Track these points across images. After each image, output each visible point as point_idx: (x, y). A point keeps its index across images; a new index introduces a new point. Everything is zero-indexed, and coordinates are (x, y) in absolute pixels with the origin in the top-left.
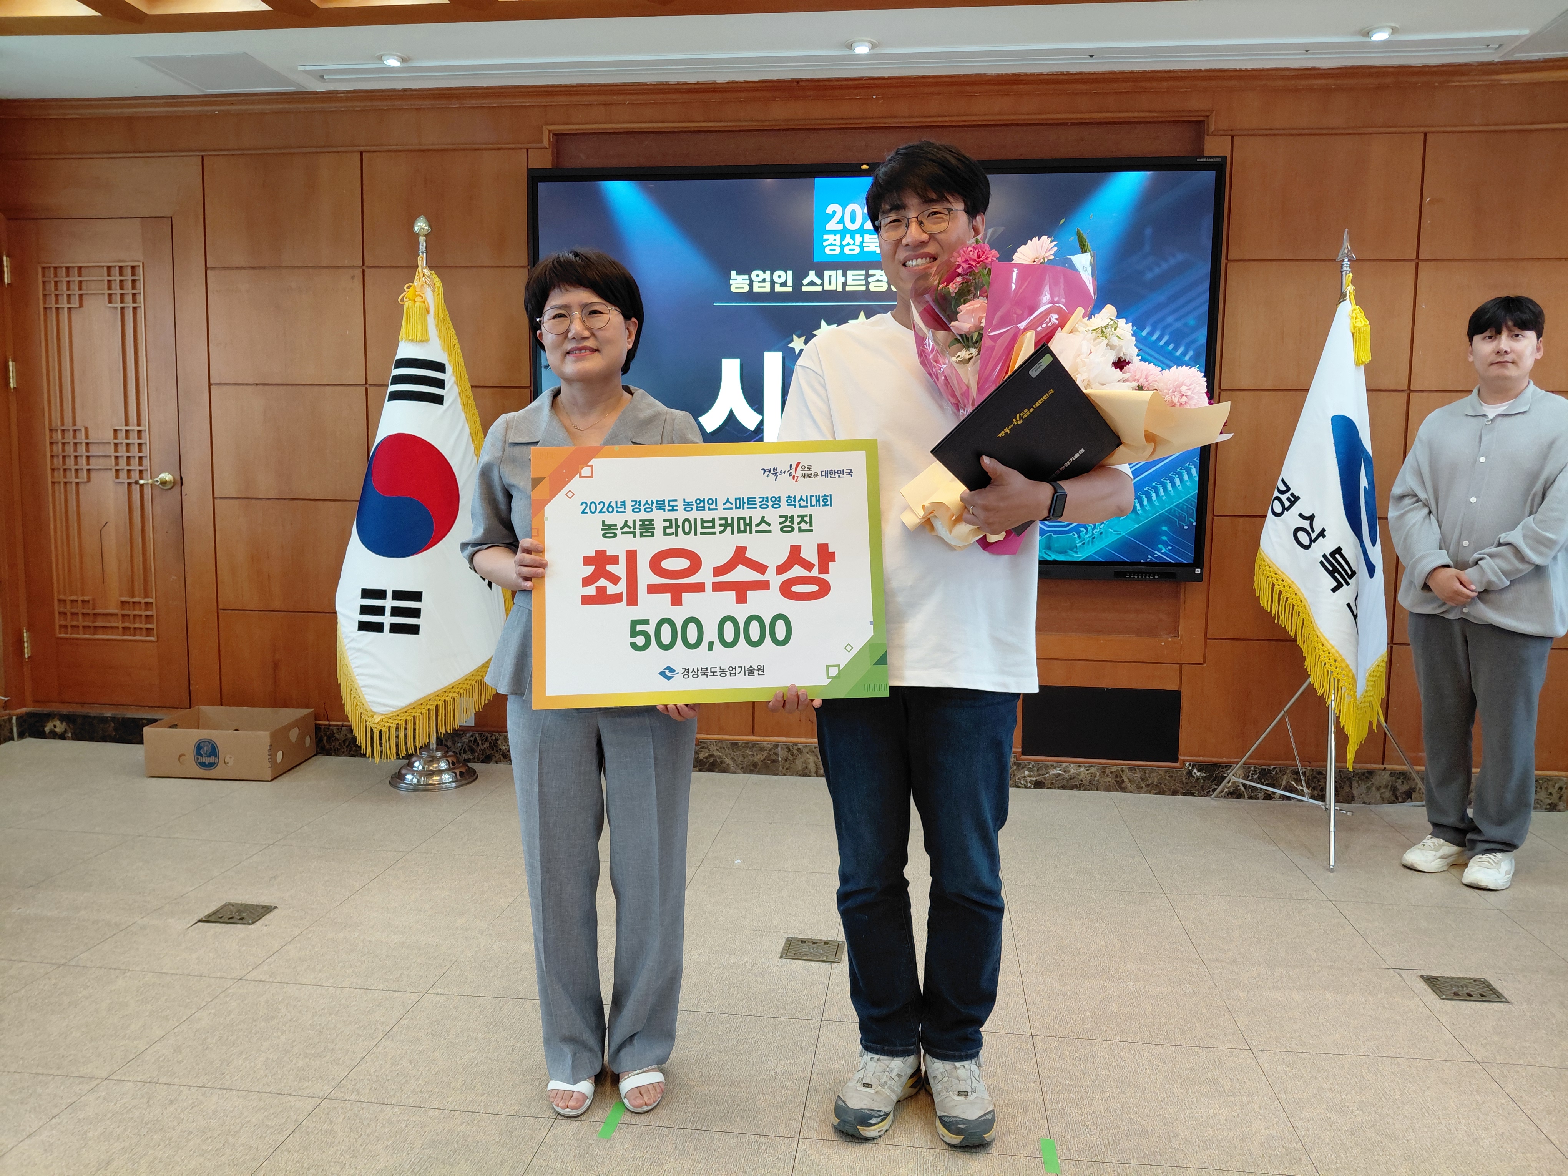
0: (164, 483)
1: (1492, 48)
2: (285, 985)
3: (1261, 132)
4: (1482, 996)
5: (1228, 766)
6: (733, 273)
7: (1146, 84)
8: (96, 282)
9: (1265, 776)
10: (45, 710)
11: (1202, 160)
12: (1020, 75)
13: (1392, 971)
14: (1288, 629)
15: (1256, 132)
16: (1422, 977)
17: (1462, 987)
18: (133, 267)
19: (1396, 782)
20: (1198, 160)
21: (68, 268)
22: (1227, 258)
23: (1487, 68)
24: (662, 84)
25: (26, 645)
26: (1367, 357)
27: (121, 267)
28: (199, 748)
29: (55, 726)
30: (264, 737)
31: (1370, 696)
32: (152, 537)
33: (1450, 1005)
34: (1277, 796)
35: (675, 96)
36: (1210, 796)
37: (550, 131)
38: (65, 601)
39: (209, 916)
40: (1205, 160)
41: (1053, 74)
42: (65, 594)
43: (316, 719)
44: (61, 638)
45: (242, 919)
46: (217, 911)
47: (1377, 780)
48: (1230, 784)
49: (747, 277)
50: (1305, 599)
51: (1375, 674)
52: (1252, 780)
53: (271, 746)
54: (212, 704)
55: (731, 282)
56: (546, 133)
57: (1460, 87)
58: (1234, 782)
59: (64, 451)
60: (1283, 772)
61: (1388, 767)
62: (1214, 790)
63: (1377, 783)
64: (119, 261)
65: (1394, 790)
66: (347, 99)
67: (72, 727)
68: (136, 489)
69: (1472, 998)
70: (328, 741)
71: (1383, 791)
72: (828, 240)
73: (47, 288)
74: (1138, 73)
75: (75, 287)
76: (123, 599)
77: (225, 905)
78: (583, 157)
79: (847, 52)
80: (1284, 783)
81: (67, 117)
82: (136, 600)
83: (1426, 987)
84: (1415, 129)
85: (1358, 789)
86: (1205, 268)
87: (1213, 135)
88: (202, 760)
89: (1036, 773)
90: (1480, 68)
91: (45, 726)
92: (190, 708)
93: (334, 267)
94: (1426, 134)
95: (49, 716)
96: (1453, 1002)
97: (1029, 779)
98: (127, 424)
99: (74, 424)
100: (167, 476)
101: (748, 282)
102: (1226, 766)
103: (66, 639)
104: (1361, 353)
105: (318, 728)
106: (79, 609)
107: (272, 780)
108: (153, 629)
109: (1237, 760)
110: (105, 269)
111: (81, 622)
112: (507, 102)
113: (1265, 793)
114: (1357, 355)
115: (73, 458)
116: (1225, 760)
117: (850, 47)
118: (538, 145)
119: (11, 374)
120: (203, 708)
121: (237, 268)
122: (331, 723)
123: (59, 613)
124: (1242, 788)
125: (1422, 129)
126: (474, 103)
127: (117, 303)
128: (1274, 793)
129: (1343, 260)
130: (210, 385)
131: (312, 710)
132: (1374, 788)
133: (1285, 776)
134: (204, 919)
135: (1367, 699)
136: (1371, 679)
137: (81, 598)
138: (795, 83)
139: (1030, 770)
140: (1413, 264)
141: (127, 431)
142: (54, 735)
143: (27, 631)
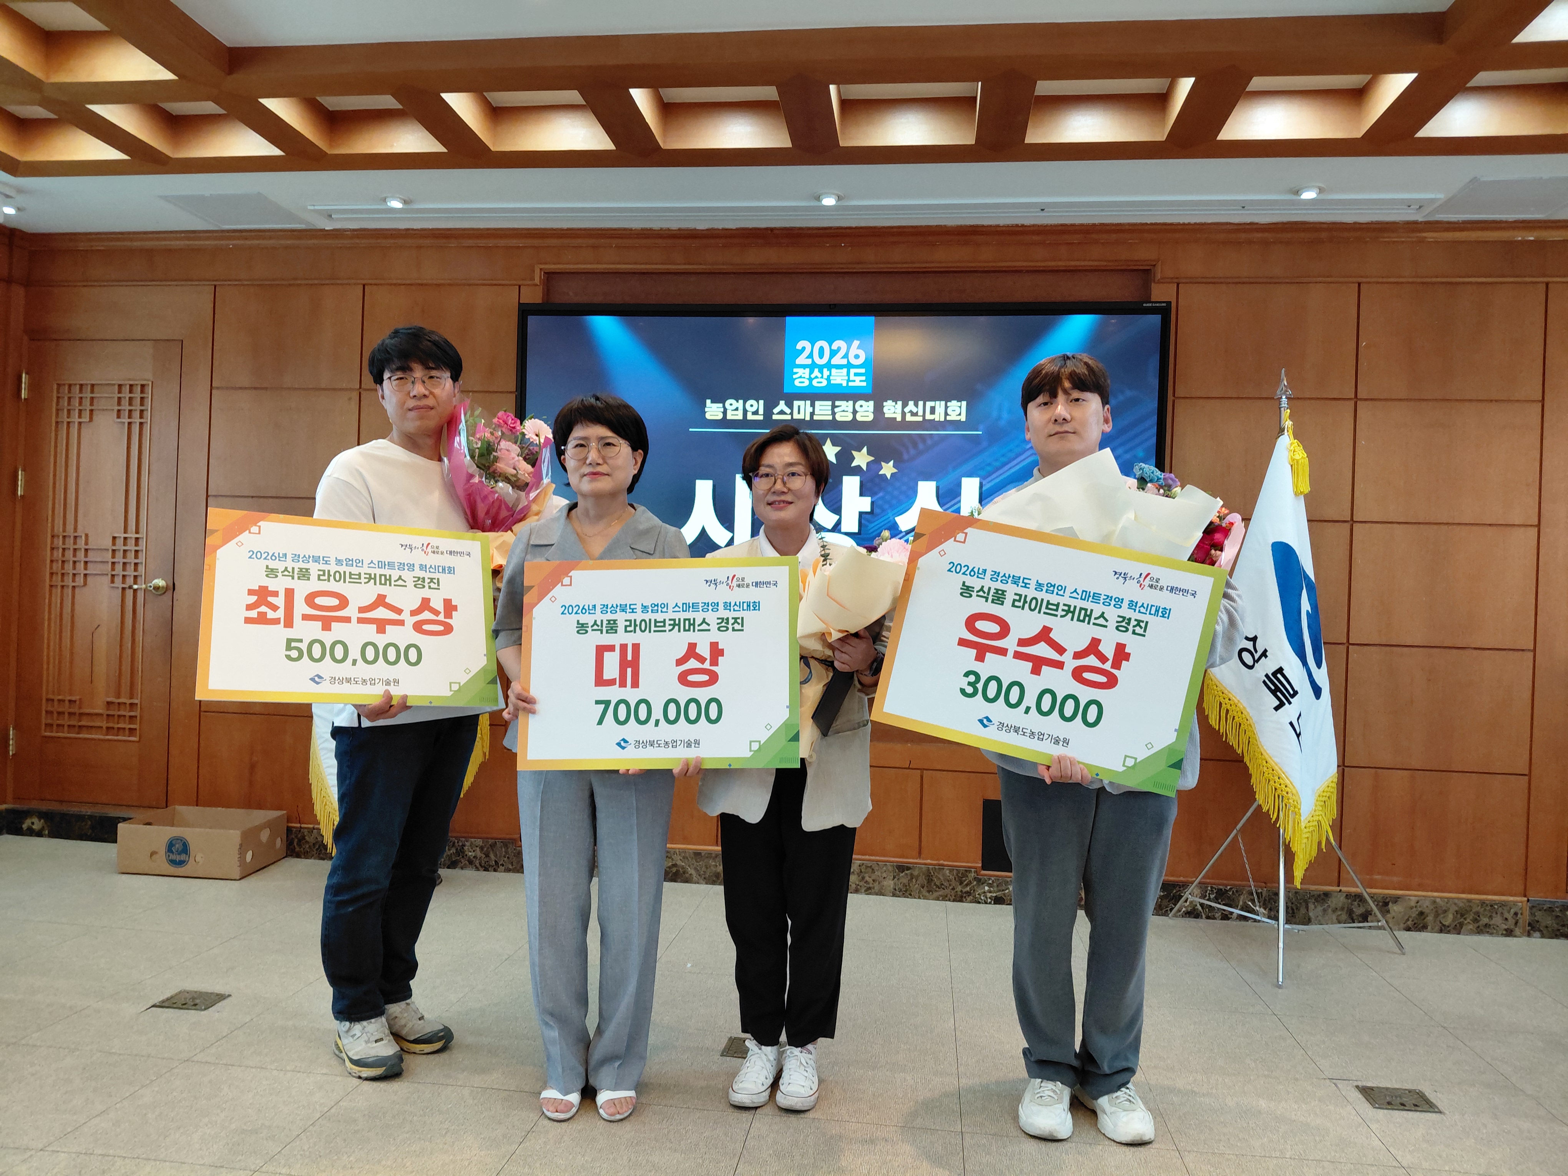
0: (157, 588)
1: (1412, 209)
2: (230, 1067)
3: (1204, 280)
4: (1416, 1106)
5: (1185, 885)
6: (708, 401)
7: (1094, 236)
8: (107, 400)
9: (1221, 895)
10: (24, 807)
11: (1148, 305)
12: (977, 226)
13: (1328, 1081)
14: (1235, 746)
15: (1200, 280)
16: (1357, 1087)
17: (1396, 1097)
18: (143, 386)
19: (1352, 905)
20: (1144, 305)
21: (81, 385)
22: (1174, 396)
23: (1412, 226)
24: (647, 229)
25: (11, 742)
26: (1306, 489)
27: (131, 386)
28: (170, 846)
29: (33, 823)
30: (235, 836)
31: (1319, 815)
32: (141, 639)
33: (1382, 1114)
34: (1235, 916)
35: (660, 241)
36: (1168, 916)
37: (541, 269)
38: (53, 700)
39: (163, 1001)
40: (1150, 305)
41: (1008, 226)
42: (53, 693)
43: (288, 821)
44: (46, 737)
45: (195, 1005)
46: (172, 997)
47: (1334, 902)
48: (1188, 903)
49: (721, 405)
50: (1251, 718)
51: (1325, 794)
52: (1209, 900)
53: (241, 845)
54: (188, 804)
55: (706, 409)
56: (537, 272)
57: (1388, 242)
58: (1191, 902)
59: (63, 555)
60: (1239, 892)
61: (1344, 889)
62: (1171, 910)
63: (1333, 906)
64: (130, 380)
65: (1350, 913)
66: (352, 237)
67: (49, 824)
68: (129, 594)
69: (1406, 1108)
70: (299, 844)
71: (1339, 913)
72: (797, 373)
73: (61, 403)
74: (1088, 225)
75: (87, 403)
76: (109, 699)
77: (180, 992)
78: (571, 293)
79: (814, 203)
80: (1241, 903)
81: (93, 248)
82: (120, 700)
83: (1360, 1096)
84: (1351, 280)
85: (1314, 911)
86: (1153, 405)
87: (1159, 282)
88: (173, 857)
89: (995, 889)
90: (1407, 226)
91: (23, 823)
92: (167, 807)
93: (334, 389)
94: (1359, 284)
95: (27, 814)
96: (1386, 1111)
97: (989, 895)
98: (125, 532)
99: (75, 530)
100: (160, 582)
101: (722, 410)
102: (1183, 886)
103: (52, 737)
104: (1300, 483)
105: (289, 830)
106: (66, 708)
107: (240, 879)
108: (136, 729)
109: (1194, 879)
110: (117, 387)
111: (66, 721)
112: (502, 242)
113: (1222, 913)
114: (1295, 485)
115: (71, 563)
116: (1182, 879)
117: (818, 199)
118: (530, 282)
119: (19, 483)
120: (179, 808)
121: (241, 388)
122: (303, 826)
123: (47, 712)
124: (1200, 908)
125: (1355, 280)
126: (470, 242)
127: (124, 418)
128: (1232, 913)
129: (1281, 398)
130: (207, 496)
131: (285, 812)
132: (1330, 910)
133: (1242, 897)
134: (158, 1004)
135: (1316, 818)
136: (1321, 799)
137: (69, 698)
138: (769, 232)
139: (990, 885)
140: (1352, 403)
141: (125, 538)
142: (31, 833)
143: (13, 729)
